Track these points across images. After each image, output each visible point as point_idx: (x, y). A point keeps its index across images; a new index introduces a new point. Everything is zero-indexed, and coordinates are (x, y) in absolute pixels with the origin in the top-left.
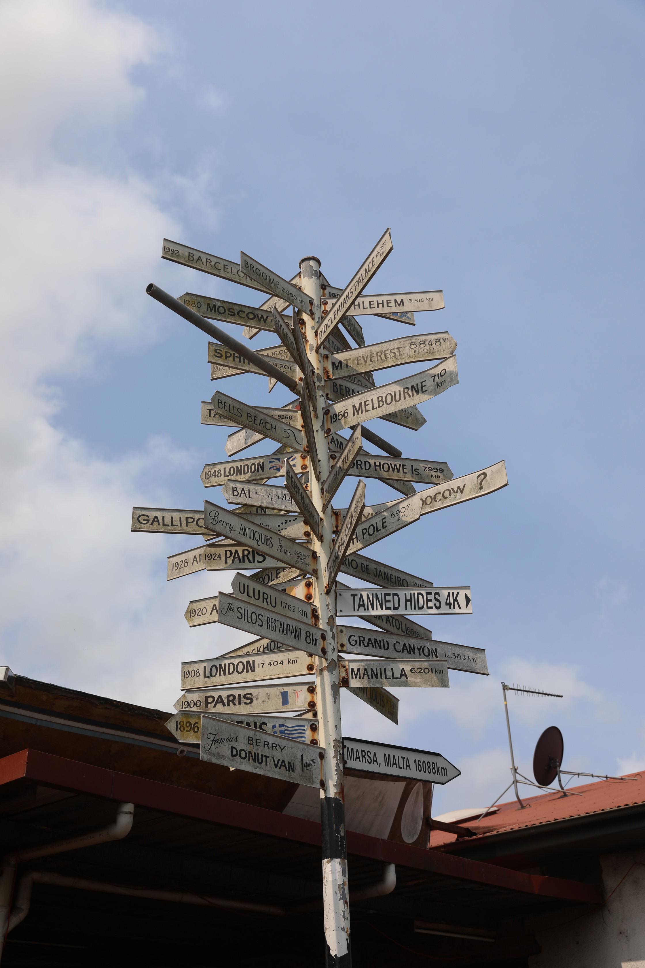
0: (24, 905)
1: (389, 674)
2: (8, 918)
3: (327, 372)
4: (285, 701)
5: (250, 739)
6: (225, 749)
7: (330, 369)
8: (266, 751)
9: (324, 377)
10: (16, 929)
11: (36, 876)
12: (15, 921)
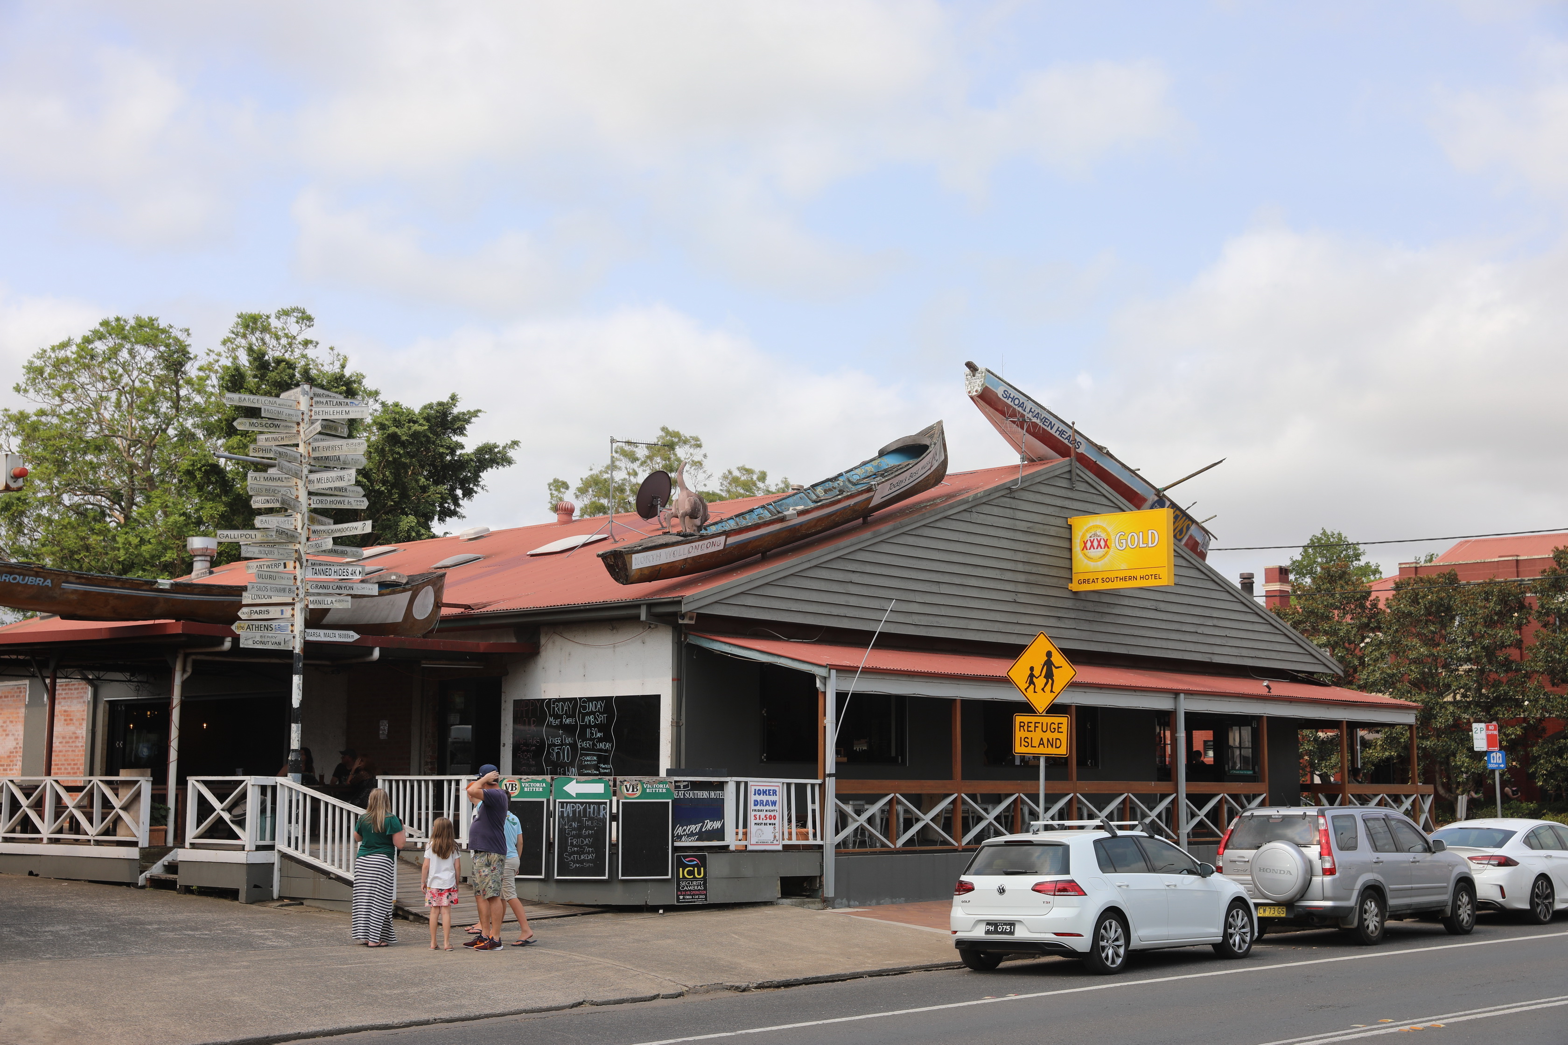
0: (189, 670)
1: (326, 602)
2: (182, 675)
3: (309, 453)
4: (282, 614)
5: (261, 636)
6: (250, 642)
7: (311, 451)
8: (268, 640)
9: (307, 455)
10: (187, 679)
11: (194, 657)
12: (186, 676)
